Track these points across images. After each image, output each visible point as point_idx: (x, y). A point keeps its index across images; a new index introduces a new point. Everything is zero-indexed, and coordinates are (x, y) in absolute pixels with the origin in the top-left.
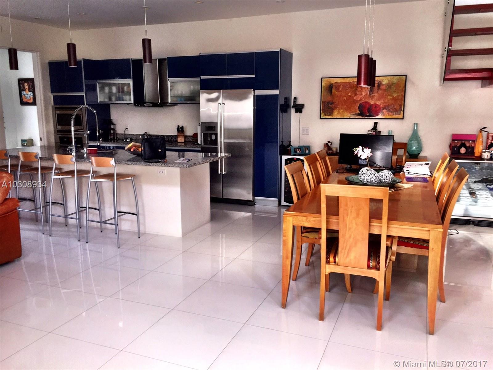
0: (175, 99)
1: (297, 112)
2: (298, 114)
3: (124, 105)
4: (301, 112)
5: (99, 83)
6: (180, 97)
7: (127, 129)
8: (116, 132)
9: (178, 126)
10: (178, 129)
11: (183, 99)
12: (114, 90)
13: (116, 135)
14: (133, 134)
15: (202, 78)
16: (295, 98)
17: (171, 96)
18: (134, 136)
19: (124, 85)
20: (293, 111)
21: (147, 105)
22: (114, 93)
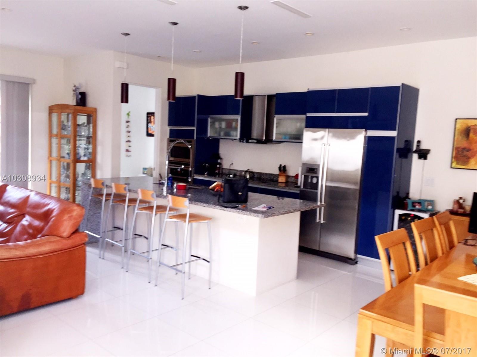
0: (280, 137)
1: (420, 158)
2: (422, 161)
3: (231, 140)
4: (425, 158)
5: (210, 118)
6: (285, 134)
7: (232, 164)
8: (222, 167)
9: (281, 165)
10: (280, 168)
11: (288, 137)
12: (224, 125)
13: (222, 170)
14: (238, 170)
15: (308, 115)
16: (419, 142)
17: (276, 134)
18: (238, 172)
19: (233, 120)
20: (415, 156)
21: (252, 141)
22: (223, 128)
